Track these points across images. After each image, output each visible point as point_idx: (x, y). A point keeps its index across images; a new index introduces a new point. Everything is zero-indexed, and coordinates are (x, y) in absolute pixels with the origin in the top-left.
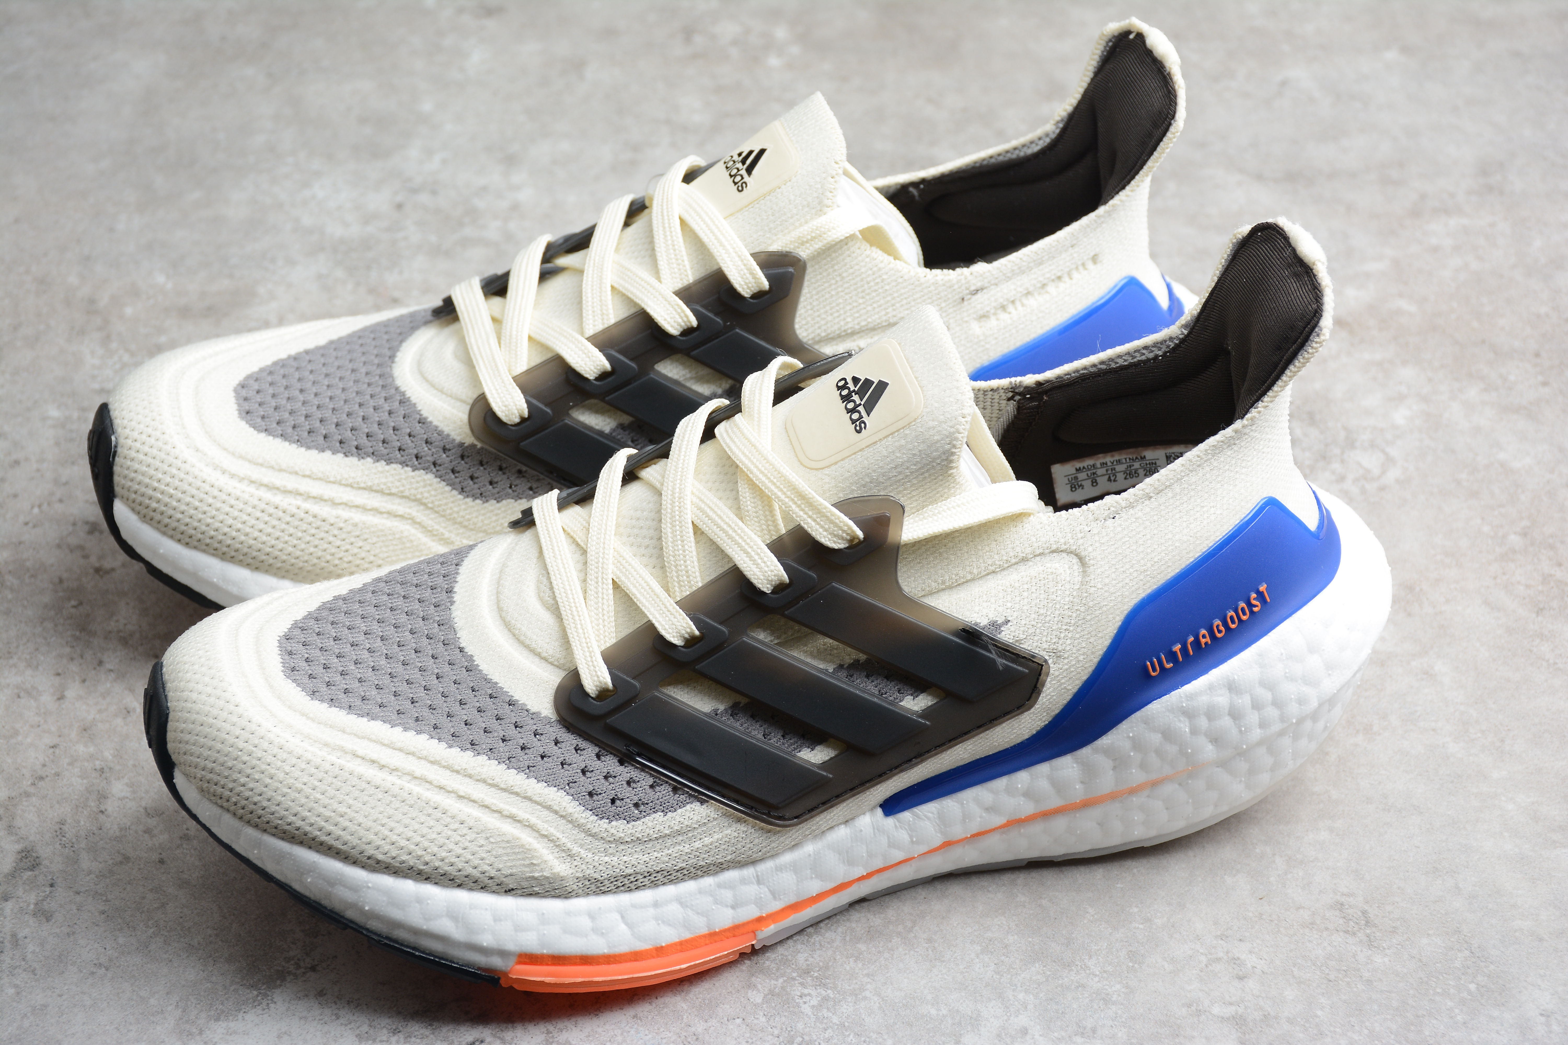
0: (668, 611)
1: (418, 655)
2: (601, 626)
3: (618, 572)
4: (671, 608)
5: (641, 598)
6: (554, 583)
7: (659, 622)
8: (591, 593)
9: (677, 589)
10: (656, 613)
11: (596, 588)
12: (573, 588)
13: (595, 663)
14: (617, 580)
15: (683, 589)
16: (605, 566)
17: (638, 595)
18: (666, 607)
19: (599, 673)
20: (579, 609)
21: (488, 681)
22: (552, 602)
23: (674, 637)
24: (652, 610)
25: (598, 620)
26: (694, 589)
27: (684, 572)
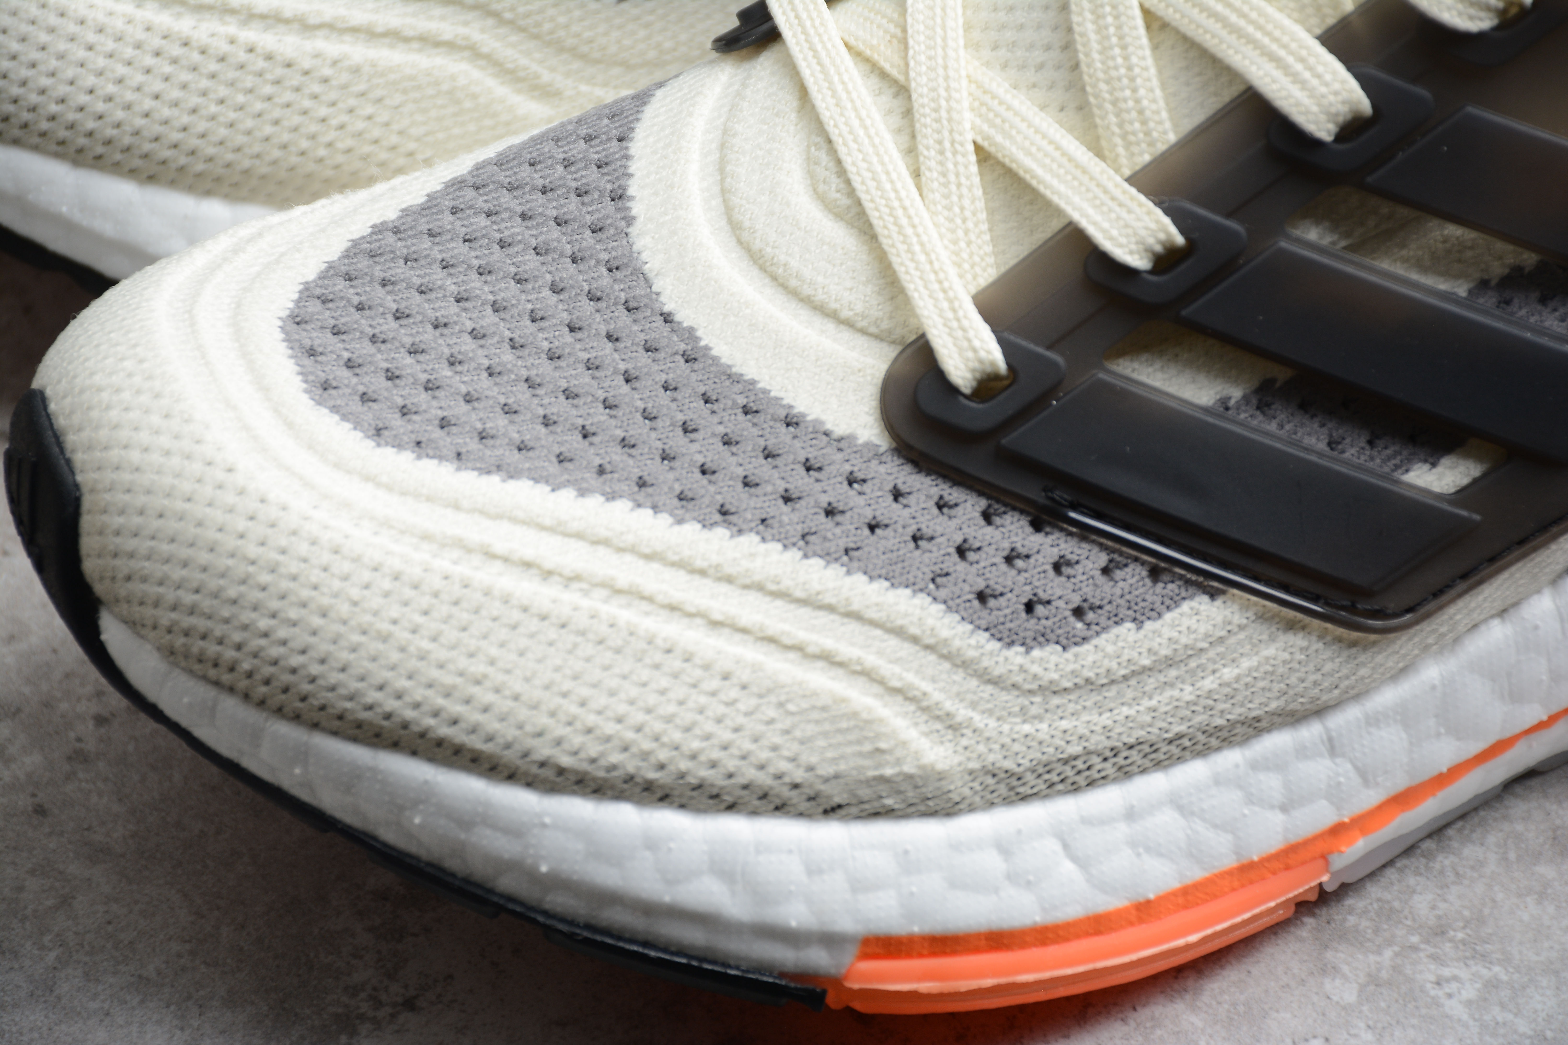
0: (1113, 199)
1: (579, 335)
2: (963, 244)
3: (985, 127)
4: (1117, 193)
5: (1048, 178)
6: (847, 161)
7: (1095, 224)
8: (931, 175)
9: (1121, 150)
10: (1085, 205)
11: (941, 163)
12: (890, 168)
13: (965, 323)
14: (985, 144)
15: (1135, 149)
16: (955, 116)
17: (1040, 172)
18: (1106, 191)
19: (977, 343)
20: (912, 212)
21: (735, 379)
22: (845, 201)
23: (1131, 253)
24: (1076, 199)
25: (953, 231)
26: (1161, 147)
27: (1134, 114)
